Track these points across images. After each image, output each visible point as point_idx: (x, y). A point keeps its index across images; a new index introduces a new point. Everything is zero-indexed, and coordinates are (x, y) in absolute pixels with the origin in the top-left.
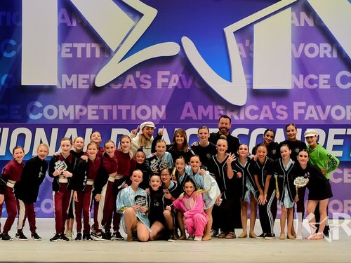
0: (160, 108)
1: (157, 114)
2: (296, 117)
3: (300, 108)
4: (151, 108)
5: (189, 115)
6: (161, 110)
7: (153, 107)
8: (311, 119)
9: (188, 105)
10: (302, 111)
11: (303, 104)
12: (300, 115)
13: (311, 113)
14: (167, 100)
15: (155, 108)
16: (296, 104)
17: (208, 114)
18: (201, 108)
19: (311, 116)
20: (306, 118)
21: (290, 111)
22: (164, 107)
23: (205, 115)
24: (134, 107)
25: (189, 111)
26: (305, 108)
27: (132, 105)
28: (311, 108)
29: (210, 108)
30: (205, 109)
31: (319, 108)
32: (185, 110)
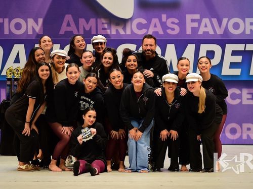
0: (36, 22)
1: (33, 28)
2: (189, 32)
3: (193, 21)
4: (27, 22)
5: (69, 29)
6: (37, 24)
7: (29, 19)
8: (206, 33)
9: (68, 18)
10: (196, 25)
11: (197, 16)
12: (193, 29)
13: (206, 26)
14: (45, 12)
15: (31, 21)
16: (189, 17)
17: (91, 28)
18: (82, 21)
19: (206, 30)
20: (201, 32)
21: (182, 24)
22: (41, 21)
23: (87, 29)
24: (6, 20)
25: (69, 25)
26: (199, 21)
27: (6, 17)
28: (206, 21)
29: (92, 21)
30: (87, 22)
31: (215, 20)
32: (64, 24)
